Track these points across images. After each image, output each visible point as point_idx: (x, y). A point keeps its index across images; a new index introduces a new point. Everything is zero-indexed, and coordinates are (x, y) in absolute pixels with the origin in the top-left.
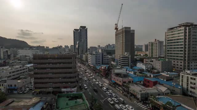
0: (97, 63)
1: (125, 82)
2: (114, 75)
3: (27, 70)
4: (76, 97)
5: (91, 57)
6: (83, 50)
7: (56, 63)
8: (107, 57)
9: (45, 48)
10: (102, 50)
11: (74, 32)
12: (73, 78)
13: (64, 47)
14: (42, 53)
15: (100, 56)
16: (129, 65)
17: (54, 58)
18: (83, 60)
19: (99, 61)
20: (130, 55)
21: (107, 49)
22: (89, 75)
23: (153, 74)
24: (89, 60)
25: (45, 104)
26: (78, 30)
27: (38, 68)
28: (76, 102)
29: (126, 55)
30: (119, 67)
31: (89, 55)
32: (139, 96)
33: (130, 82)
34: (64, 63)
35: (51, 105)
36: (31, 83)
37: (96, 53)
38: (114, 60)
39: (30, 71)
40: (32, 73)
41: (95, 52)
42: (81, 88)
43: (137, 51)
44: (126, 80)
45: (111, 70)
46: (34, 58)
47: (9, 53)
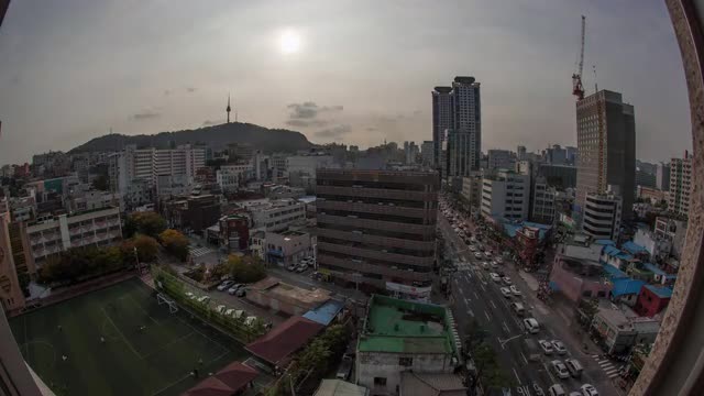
0: (512, 214)
1: (587, 294)
2: (562, 263)
3: (304, 212)
4: (423, 315)
5: (489, 189)
6: (463, 160)
7: (375, 201)
8: (547, 196)
9: (348, 149)
10: (531, 167)
11: (435, 98)
12: (424, 254)
13: (403, 148)
14: (338, 167)
15: (522, 188)
16: (616, 234)
17: (372, 185)
18: (461, 198)
19: (516, 206)
20: (621, 197)
21: (549, 163)
22: (478, 254)
23: (668, 273)
24: (483, 201)
25: (341, 311)
26: (449, 89)
27: (328, 212)
28: (422, 329)
29: (611, 193)
30: (582, 239)
31: (485, 181)
32: (611, 342)
33: (602, 294)
34: (397, 202)
35: (355, 319)
36: (310, 249)
37: (511, 176)
38: (569, 208)
39: (311, 217)
40: (313, 221)
41: (507, 173)
42: (444, 291)
43: (643, 185)
44: (593, 285)
45: (554, 246)
46: (319, 182)
47: (270, 167)
